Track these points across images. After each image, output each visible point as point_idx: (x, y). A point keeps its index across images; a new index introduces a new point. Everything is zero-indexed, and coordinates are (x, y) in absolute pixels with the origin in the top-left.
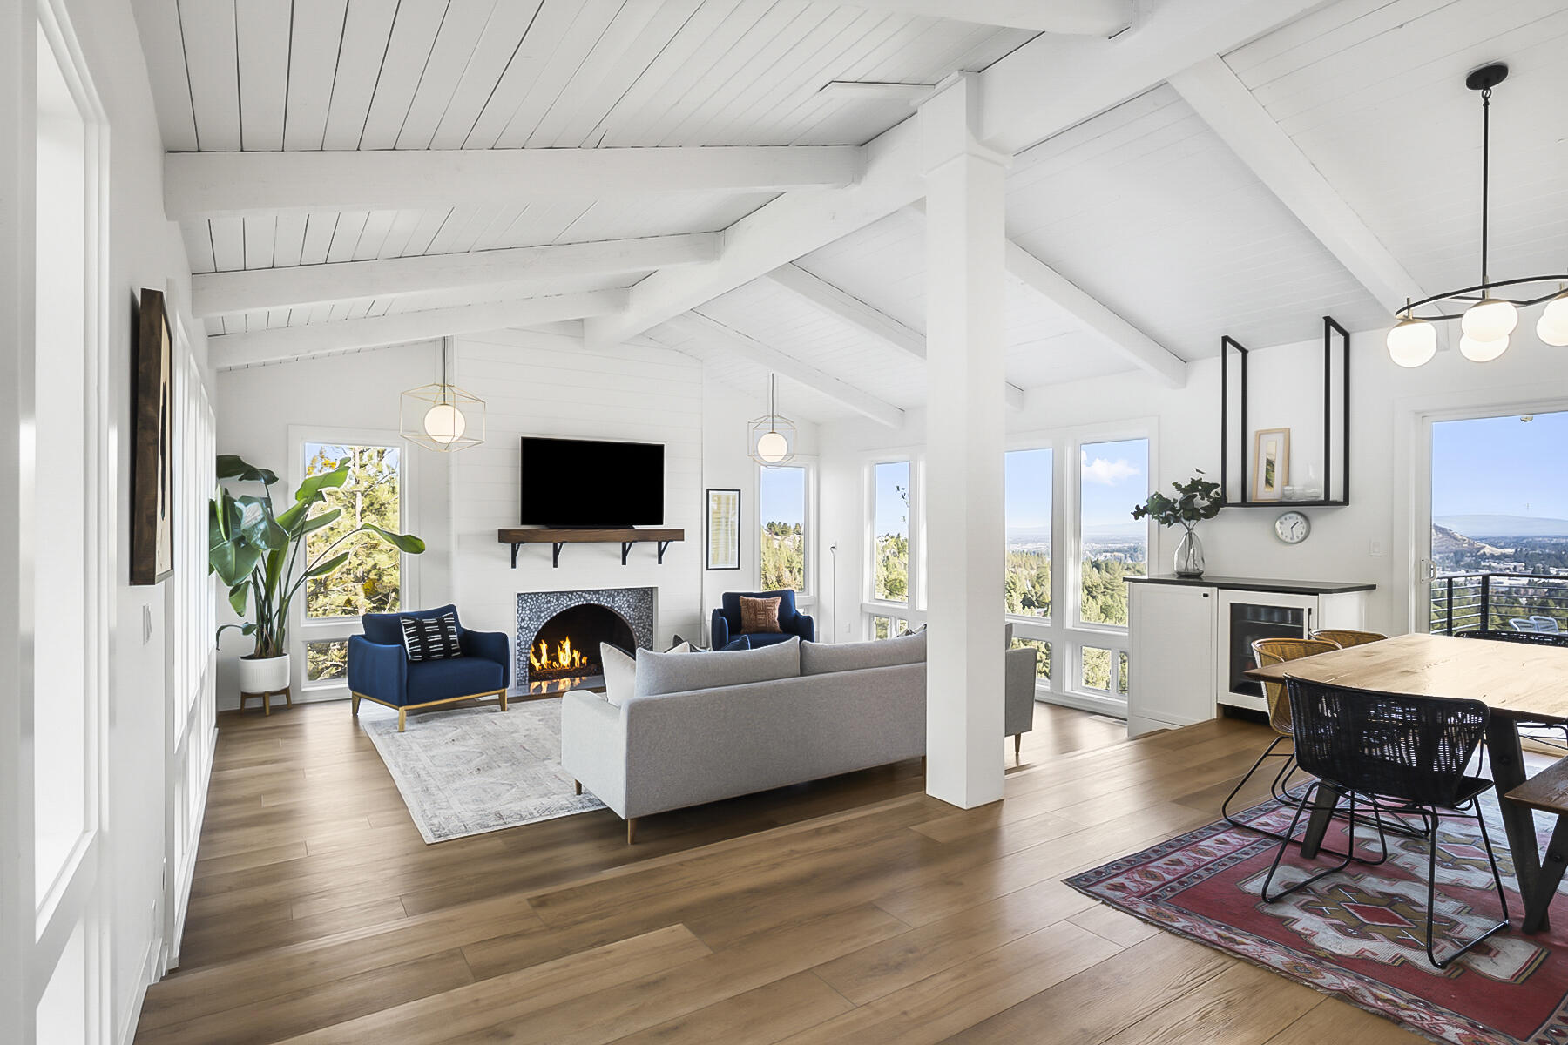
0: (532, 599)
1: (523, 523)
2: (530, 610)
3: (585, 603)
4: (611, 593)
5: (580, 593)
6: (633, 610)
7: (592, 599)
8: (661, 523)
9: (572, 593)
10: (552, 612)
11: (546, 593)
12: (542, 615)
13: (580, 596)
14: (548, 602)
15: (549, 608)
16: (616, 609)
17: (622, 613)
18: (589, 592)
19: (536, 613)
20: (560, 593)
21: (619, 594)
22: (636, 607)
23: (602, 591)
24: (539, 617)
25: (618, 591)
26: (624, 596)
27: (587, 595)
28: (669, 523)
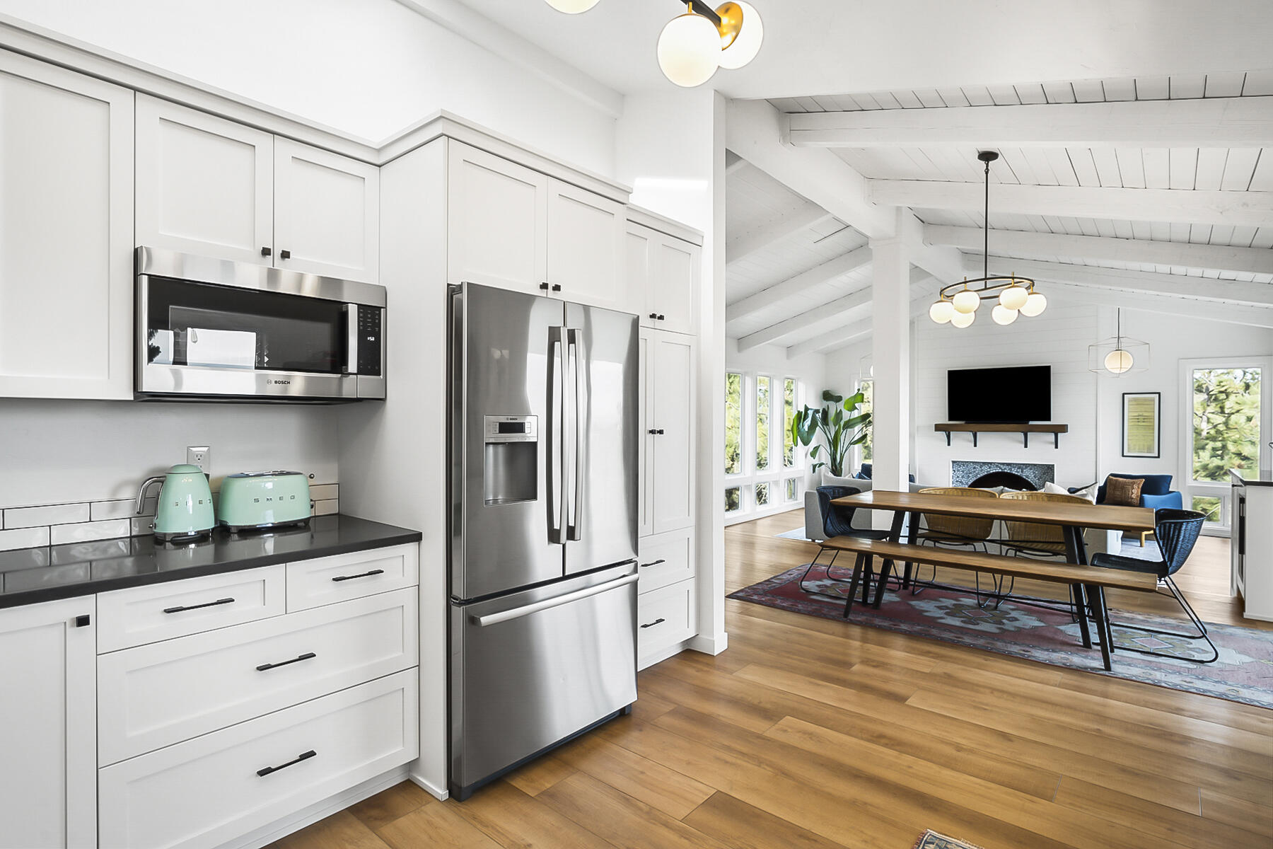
0: (964, 465)
1: (950, 419)
2: (963, 472)
3: (1000, 470)
4: (1020, 466)
5: (997, 465)
6: (1038, 479)
7: (1005, 469)
8: (1049, 419)
9: (991, 463)
10: (978, 474)
11: (973, 462)
12: (970, 475)
13: (997, 466)
14: (974, 468)
15: (975, 472)
16: (1024, 477)
17: (1029, 480)
18: (1003, 464)
19: (967, 473)
20: (983, 463)
21: (1026, 468)
22: (1041, 478)
23: (1014, 464)
24: (969, 477)
25: (1027, 465)
26: (1031, 469)
27: (1002, 466)
28: (1056, 419)
